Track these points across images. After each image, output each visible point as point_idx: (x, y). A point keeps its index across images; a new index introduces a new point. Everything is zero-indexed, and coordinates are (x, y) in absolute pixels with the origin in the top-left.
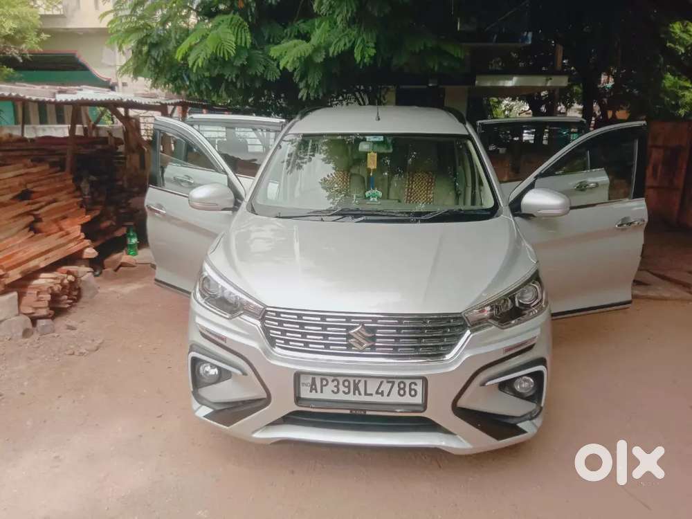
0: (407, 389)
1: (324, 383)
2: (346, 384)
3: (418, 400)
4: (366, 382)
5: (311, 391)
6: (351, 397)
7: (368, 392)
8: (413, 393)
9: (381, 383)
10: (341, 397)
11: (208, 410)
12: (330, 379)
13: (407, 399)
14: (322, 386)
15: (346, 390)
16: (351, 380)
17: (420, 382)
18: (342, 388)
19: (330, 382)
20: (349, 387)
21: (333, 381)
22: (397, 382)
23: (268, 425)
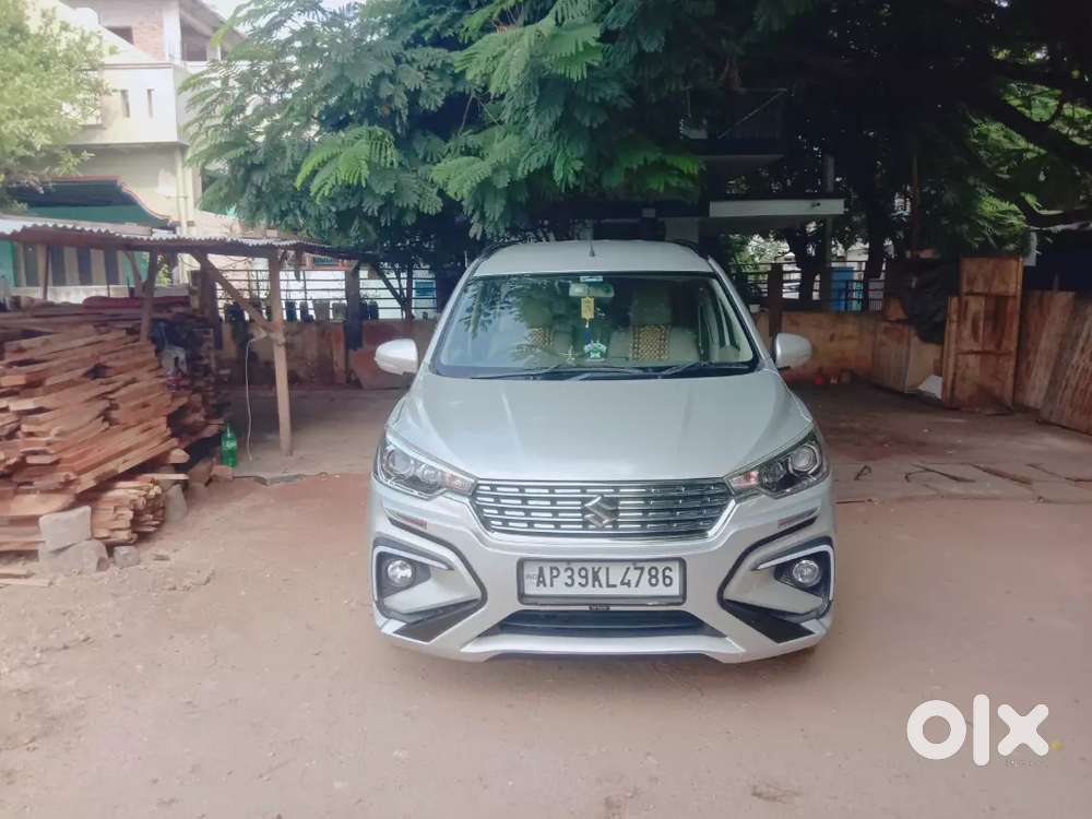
0: (660, 577)
1: (555, 573)
2: (583, 573)
3: (675, 590)
4: (608, 569)
5: (538, 585)
6: (589, 591)
7: (611, 583)
8: (668, 581)
9: (628, 569)
10: (576, 590)
11: (399, 625)
12: (562, 566)
13: (661, 590)
14: (552, 577)
15: (583, 581)
16: (589, 567)
17: (676, 567)
18: (577, 579)
19: (562, 571)
20: (586, 577)
21: (566, 570)
22: (647, 566)
23: (479, 636)
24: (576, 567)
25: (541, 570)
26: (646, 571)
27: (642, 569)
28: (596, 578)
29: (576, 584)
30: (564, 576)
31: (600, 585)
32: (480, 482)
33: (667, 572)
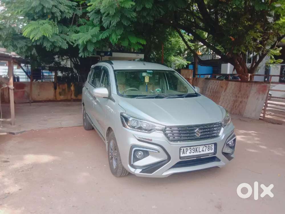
0: (210, 148)
1: (187, 150)
2: (194, 149)
3: (213, 151)
4: (199, 148)
5: (183, 154)
7: (200, 151)
8: (211, 149)
9: (203, 147)
10: (192, 154)
12: (189, 148)
14: (186, 151)
15: (194, 151)
16: (195, 147)
18: (192, 151)
19: (189, 150)
20: (194, 150)
21: (190, 149)
22: (207, 146)
24: (192, 148)
25: (184, 149)
26: (207, 147)
27: (206, 147)
28: (196, 150)
29: (192, 152)
30: (189, 151)
31: (197, 152)
32: (167, 127)
33: (212, 147)
